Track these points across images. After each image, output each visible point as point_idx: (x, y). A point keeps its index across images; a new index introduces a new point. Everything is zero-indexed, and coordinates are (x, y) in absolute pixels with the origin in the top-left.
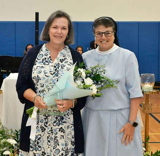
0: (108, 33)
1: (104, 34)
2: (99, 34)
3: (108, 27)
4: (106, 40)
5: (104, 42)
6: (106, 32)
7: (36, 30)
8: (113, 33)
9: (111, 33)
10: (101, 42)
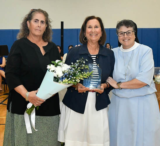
0: (129, 33)
1: (125, 33)
2: (122, 34)
3: (129, 27)
4: (128, 39)
5: (126, 40)
6: (128, 31)
7: (61, 35)
8: (134, 32)
9: (132, 32)
10: (123, 40)
